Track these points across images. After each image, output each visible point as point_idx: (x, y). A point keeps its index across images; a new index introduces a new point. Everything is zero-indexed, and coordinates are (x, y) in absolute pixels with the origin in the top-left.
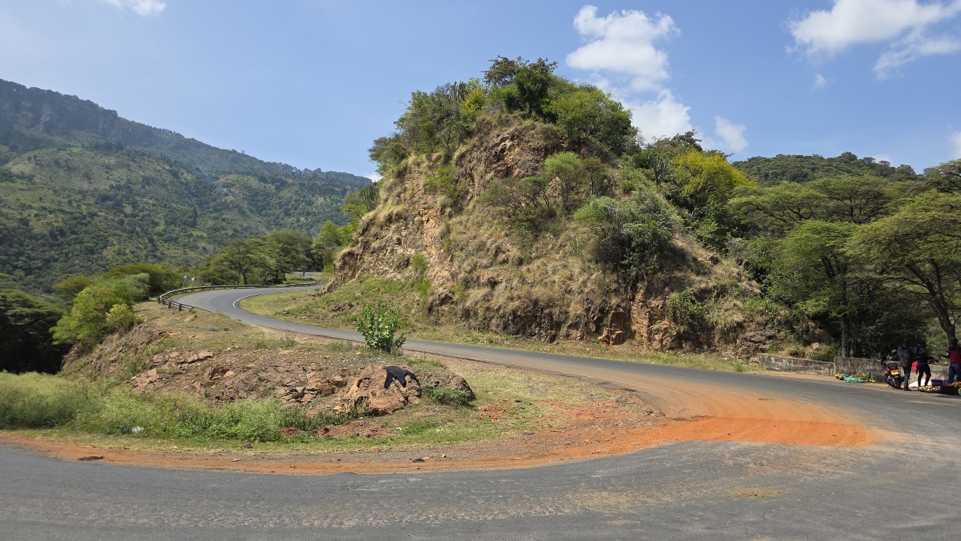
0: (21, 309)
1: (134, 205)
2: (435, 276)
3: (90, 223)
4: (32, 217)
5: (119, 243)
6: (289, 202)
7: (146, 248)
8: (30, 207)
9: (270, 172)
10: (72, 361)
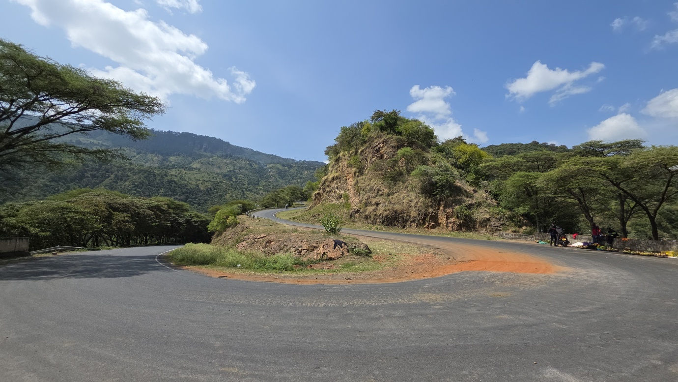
0: (197, 219)
2: (352, 202)
3: (220, 185)
4: (200, 184)
5: (231, 193)
6: (294, 174)
7: (241, 194)
8: (199, 180)
10: (215, 239)
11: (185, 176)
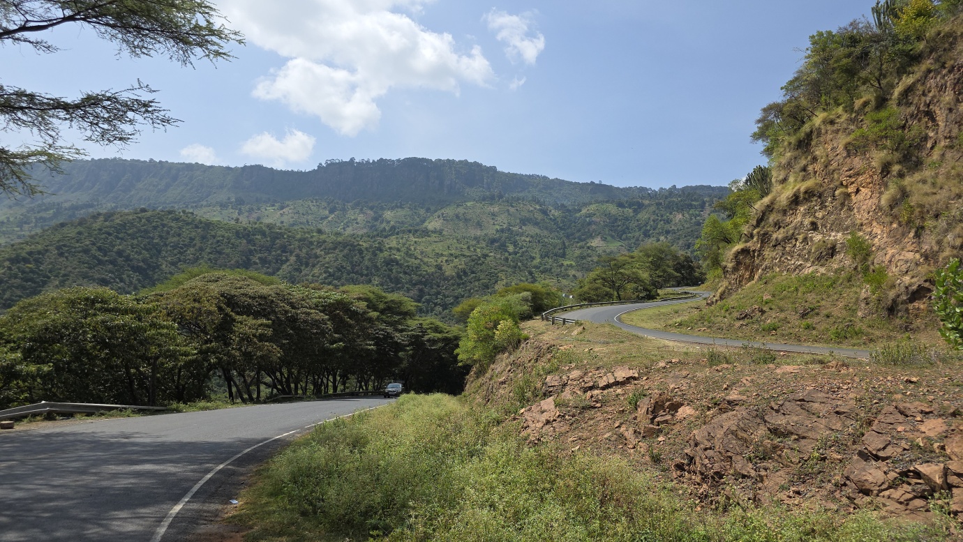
0: (434, 334)
1: (515, 244)
2: (890, 261)
3: (483, 263)
4: (444, 263)
5: (506, 278)
6: (647, 223)
7: (527, 280)
8: (442, 255)
9: (625, 196)
10: (472, 382)
11: (415, 249)
